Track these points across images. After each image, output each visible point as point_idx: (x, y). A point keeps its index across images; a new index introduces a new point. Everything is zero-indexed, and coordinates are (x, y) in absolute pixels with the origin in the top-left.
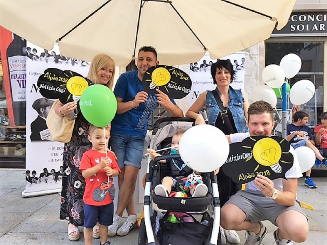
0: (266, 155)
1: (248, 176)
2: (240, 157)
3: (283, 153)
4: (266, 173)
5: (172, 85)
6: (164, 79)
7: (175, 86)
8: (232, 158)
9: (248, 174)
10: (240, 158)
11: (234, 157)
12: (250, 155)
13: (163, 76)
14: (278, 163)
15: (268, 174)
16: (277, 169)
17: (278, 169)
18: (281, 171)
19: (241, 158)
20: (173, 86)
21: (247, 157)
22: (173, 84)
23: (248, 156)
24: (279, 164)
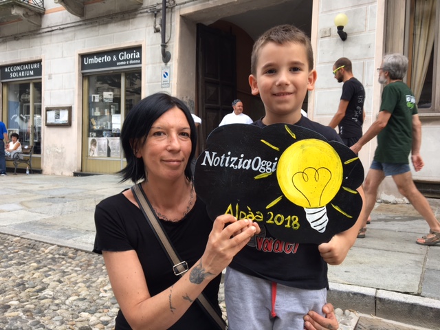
0: (306, 179)
1: (248, 214)
2: (247, 162)
3: (345, 188)
4: (291, 222)
8: (228, 158)
9: (250, 209)
10: (246, 165)
11: (232, 159)
12: (271, 167)
14: (325, 207)
15: (293, 225)
16: (318, 220)
17: (319, 222)
18: (324, 229)
19: (248, 167)
21: (262, 170)
23: (265, 167)
24: (325, 211)
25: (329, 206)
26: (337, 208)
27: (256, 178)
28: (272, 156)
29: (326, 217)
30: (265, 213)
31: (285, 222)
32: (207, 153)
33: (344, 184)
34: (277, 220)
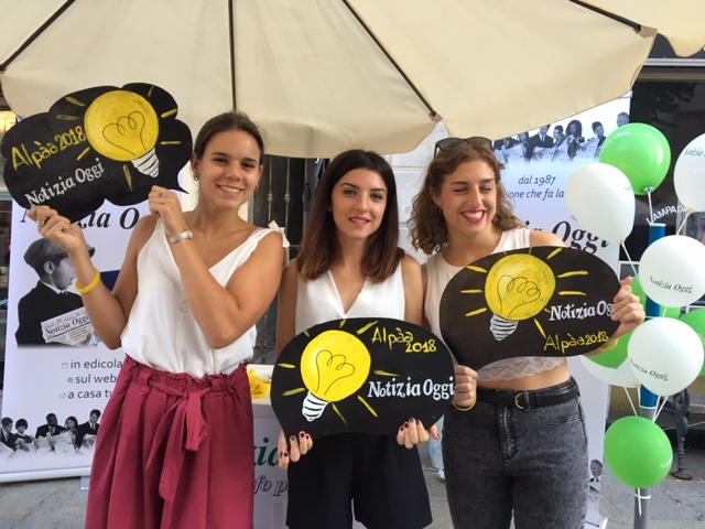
5: (383, 386)
6: (347, 370)
7: (393, 386)
13: (342, 360)
20: (388, 385)
22: (384, 380)
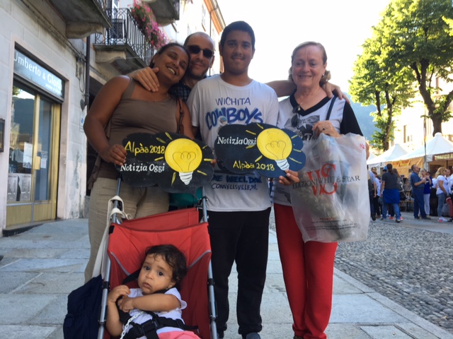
0: (273, 147)
3: (294, 150)
4: (270, 167)
8: (230, 140)
9: (246, 162)
10: (240, 142)
11: (233, 140)
12: (254, 142)
14: (286, 159)
15: (271, 169)
17: (285, 166)
19: (242, 143)
21: (249, 144)
23: (250, 142)
24: (286, 161)
25: (288, 158)
26: (292, 159)
27: (247, 148)
28: (254, 137)
29: (287, 164)
30: (255, 164)
31: (267, 168)
32: (219, 138)
33: (293, 147)
34: (262, 167)
